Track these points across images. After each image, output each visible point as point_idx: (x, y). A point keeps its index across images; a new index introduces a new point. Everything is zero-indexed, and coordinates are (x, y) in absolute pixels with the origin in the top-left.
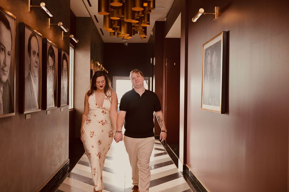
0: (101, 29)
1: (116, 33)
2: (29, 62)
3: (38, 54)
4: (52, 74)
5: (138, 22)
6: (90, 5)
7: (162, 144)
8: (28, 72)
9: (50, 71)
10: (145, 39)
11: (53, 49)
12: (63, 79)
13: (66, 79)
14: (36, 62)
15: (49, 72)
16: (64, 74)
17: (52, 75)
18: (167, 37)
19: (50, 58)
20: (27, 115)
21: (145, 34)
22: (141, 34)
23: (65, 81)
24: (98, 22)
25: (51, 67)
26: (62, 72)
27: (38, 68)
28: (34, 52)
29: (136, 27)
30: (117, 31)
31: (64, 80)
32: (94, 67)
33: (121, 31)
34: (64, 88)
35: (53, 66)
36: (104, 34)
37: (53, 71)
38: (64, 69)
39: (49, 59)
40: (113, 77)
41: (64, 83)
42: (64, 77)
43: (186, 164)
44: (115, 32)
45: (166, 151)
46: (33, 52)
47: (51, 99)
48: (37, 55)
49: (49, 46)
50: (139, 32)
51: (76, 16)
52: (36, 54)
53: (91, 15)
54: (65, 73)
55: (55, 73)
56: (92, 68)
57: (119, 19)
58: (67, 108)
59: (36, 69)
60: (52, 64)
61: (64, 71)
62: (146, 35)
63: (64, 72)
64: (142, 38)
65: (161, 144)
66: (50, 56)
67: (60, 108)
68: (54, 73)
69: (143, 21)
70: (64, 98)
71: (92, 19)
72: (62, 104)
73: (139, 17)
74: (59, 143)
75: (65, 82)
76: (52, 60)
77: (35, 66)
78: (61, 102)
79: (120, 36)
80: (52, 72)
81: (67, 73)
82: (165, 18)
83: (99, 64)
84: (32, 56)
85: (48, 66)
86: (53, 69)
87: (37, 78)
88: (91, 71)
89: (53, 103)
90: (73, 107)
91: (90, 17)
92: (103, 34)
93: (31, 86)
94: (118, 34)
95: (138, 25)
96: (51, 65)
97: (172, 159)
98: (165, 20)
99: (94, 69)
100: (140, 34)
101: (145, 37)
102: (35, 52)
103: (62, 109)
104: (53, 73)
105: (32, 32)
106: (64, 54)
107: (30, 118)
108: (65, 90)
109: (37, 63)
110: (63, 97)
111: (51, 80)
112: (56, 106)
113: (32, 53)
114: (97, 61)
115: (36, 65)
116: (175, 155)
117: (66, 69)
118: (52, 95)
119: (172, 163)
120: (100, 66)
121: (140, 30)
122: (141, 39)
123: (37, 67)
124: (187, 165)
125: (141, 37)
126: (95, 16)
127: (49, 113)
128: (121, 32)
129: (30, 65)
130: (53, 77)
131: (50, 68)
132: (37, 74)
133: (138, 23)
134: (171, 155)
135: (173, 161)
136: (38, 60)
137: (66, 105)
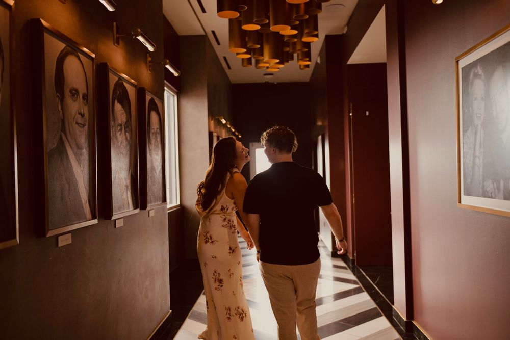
0: (225, 58)
1: (253, 60)
2: (61, 114)
3: (85, 97)
4: (125, 141)
5: (295, 32)
6: (204, 11)
7: (350, 268)
8: (58, 137)
9: (118, 134)
10: (307, 69)
11: (125, 88)
12: (150, 150)
13: (158, 152)
14: (80, 114)
15: (117, 138)
16: (153, 141)
17: (125, 143)
18: (349, 62)
19: (118, 107)
20: (60, 238)
21: (308, 59)
22: (300, 59)
23: (157, 155)
24: (219, 43)
25: (121, 125)
26: (149, 137)
27: (86, 127)
28: (74, 92)
29: (291, 46)
30: (254, 57)
31: (153, 152)
32: (215, 127)
33: (263, 56)
34: (153, 169)
35: (126, 123)
36: (231, 67)
37: (127, 134)
38: (153, 131)
39: (115, 108)
40: (251, 144)
41: (153, 159)
42: (153, 147)
43: (413, 319)
44: (251, 58)
45: (361, 285)
46: (71, 91)
47: (125, 194)
48: (83, 98)
49: (113, 79)
50: (295, 55)
51: (180, 34)
52: (81, 96)
53: (206, 30)
54: (156, 138)
55: (131, 138)
56: (212, 130)
57: (258, 27)
58: (164, 209)
59: (82, 130)
60: (124, 120)
61: (153, 133)
62: (310, 60)
63: (152, 137)
64: (302, 67)
65: (346, 269)
66: (118, 102)
67: (145, 212)
68: (128, 138)
69: (306, 31)
70: (155, 190)
71: (208, 39)
72: (151, 202)
73: (298, 20)
74: (148, 283)
75: (157, 158)
76: (123, 111)
77: (77, 123)
78: (148, 199)
79: (261, 65)
80: (124, 137)
81: (159, 139)
82: (345, 26)
83: (224, 121)
84: (68, 100)
85: (112, 123)
86: (127, 130)
87: (85, 152)
88: (211, 134)
89: (128, 203)
90: (179, 203)
91: (204, 34)
92: (229, 68)
93: (69, 168)
94: (257, 62)
95: (296, 40)
96: (120, 122)
97: (377, 304)
98: (345, 32)
99: (216, 130)
100: (298, 60)
101: (307, 66)
102: (77, 91)
103: (152, 213)
104: (126, 139)
105: (67, 46)
106: (152, 101)
107: (70, 242)
108: (158, 173)
109: (83, 116)
110: (153, 187)
111: (121, 153)
112: (136, 207)
113: (67, 93)
114: (220, 116)
115: (80, 121)
116: (379, 293)
117: (158, 130)
118: (127, 186)
119: (379, 315)
120: (226, 124)
121: (298, 50)
122: (301, 69)
123: (84, 126)
124: (414, 322)
125: (300, 66)
126: (213, 32)
127: (122, 225)
128: (262, 58)
129: (63, 122)
130: (128, 147)
131: (119, 128)
132: (83, 141)
133: (294, 36)
134: (374, 295)
135: (382, 311)
136: (85, 110)
137: (161, 202)
